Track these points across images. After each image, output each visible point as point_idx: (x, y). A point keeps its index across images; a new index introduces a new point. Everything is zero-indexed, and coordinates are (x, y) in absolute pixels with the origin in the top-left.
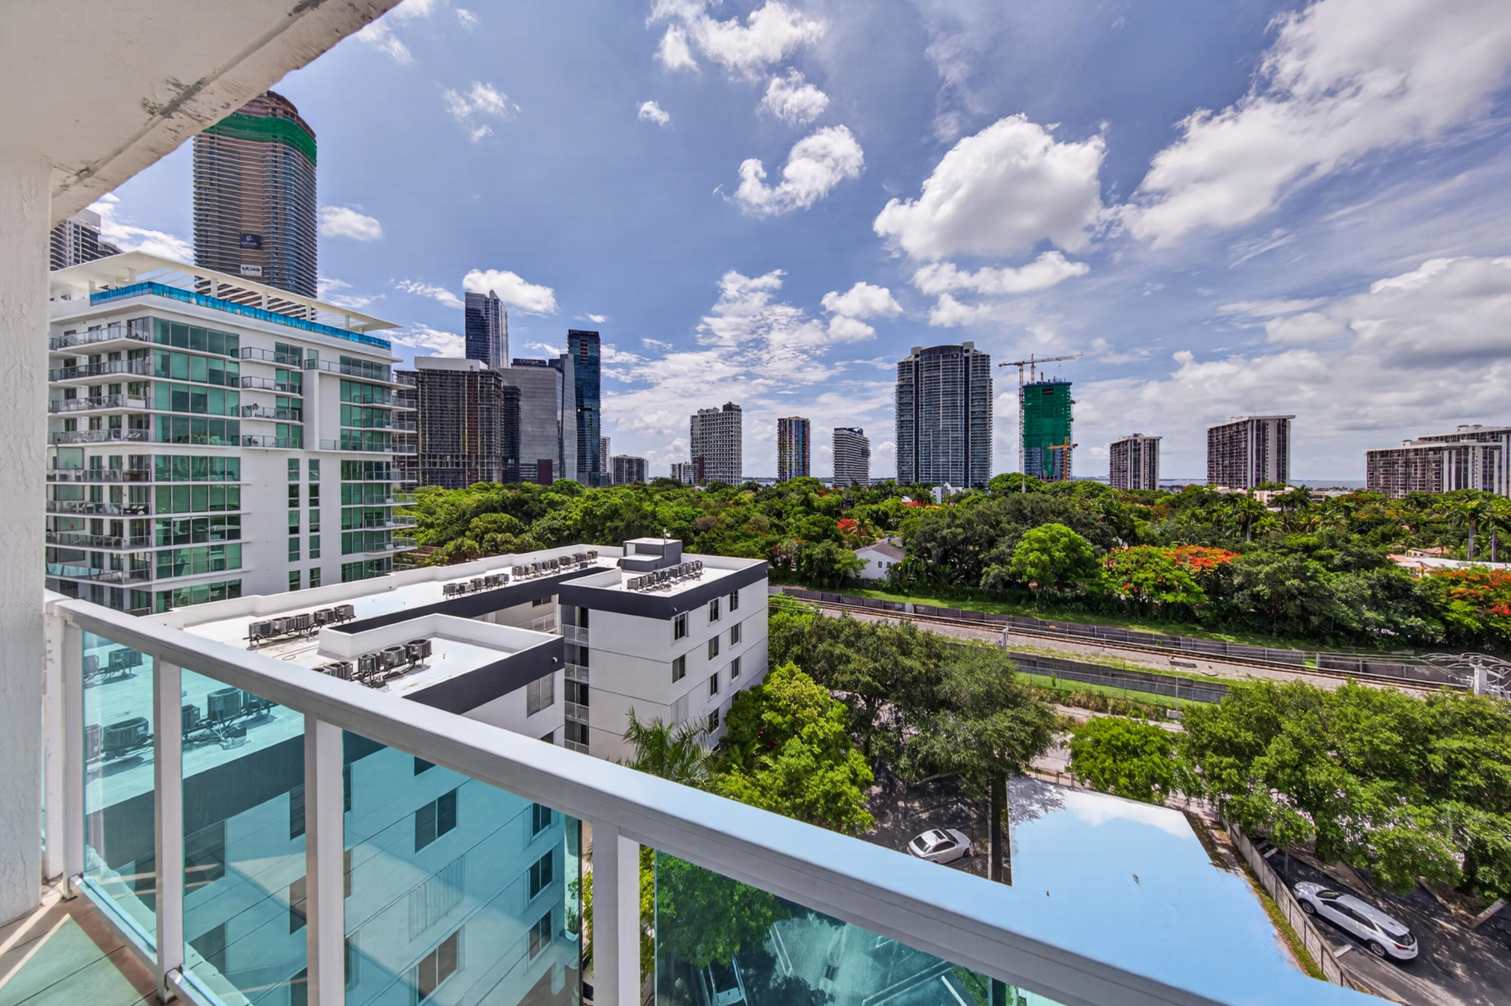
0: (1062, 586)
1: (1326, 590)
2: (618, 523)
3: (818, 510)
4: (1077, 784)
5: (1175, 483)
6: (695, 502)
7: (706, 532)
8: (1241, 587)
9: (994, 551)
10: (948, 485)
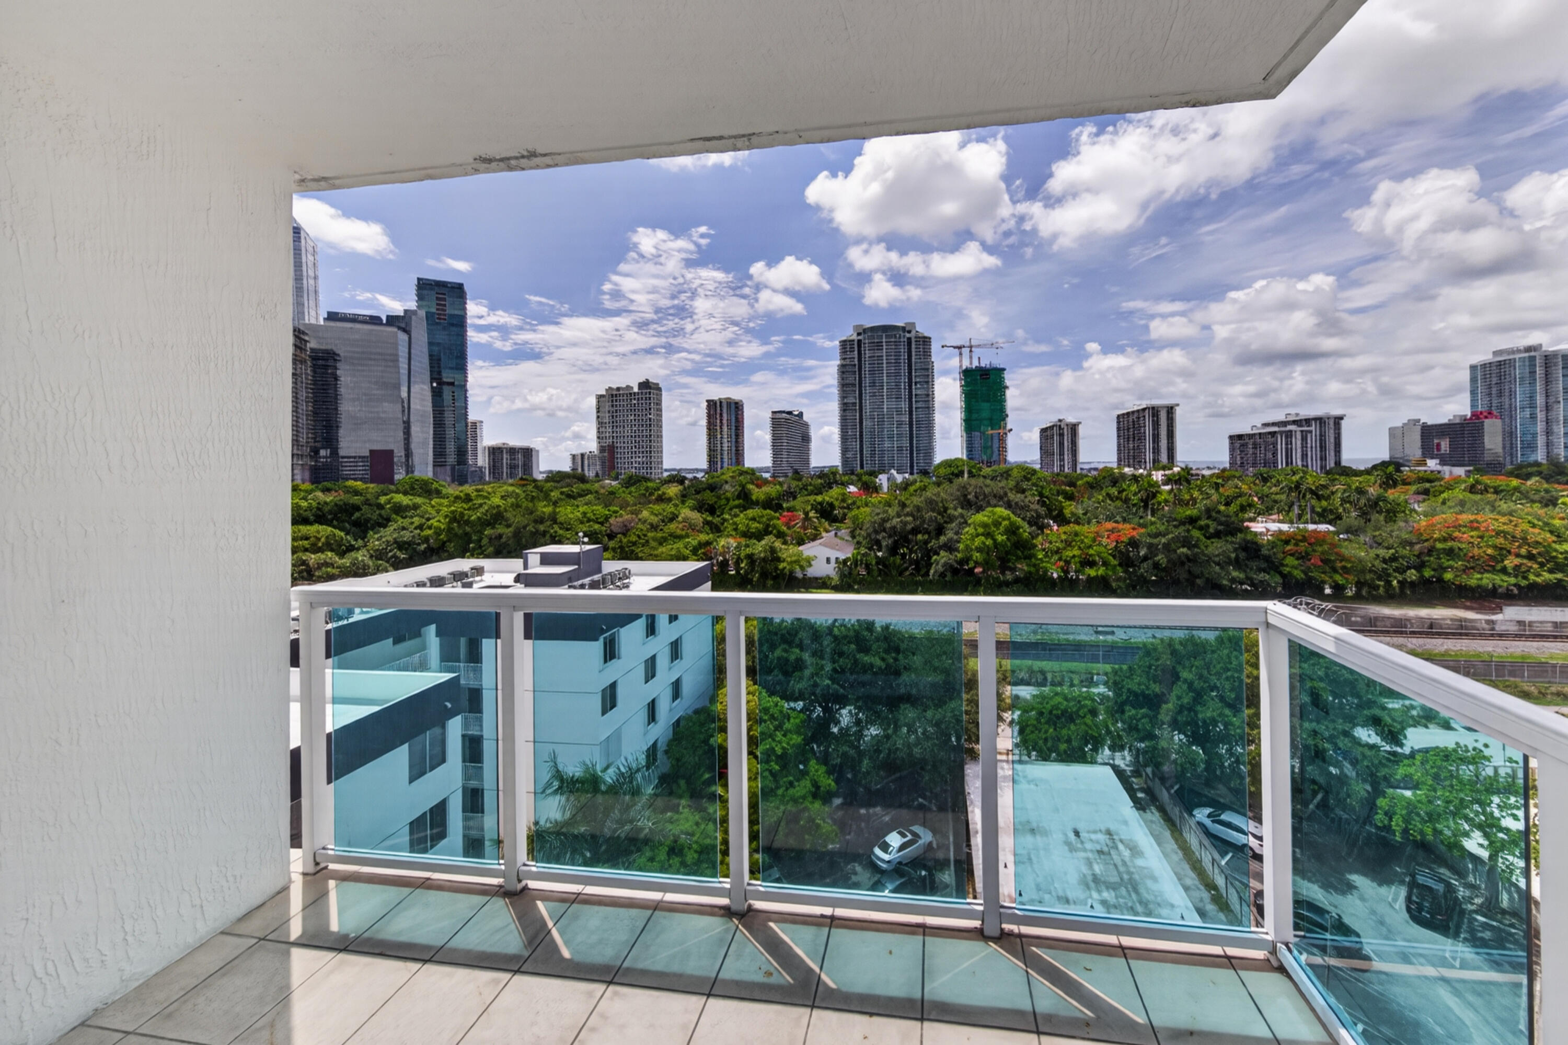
0: (1004, 568)
1: (1204, 555)
2: (500, 529)
3: (756, 503)
4: (1025, 758)
5: (1092, 466)
6: (609, 498)
7: (624, 534)
8: (1145, 558)
9: (943, 539)
10: (893, 472)
